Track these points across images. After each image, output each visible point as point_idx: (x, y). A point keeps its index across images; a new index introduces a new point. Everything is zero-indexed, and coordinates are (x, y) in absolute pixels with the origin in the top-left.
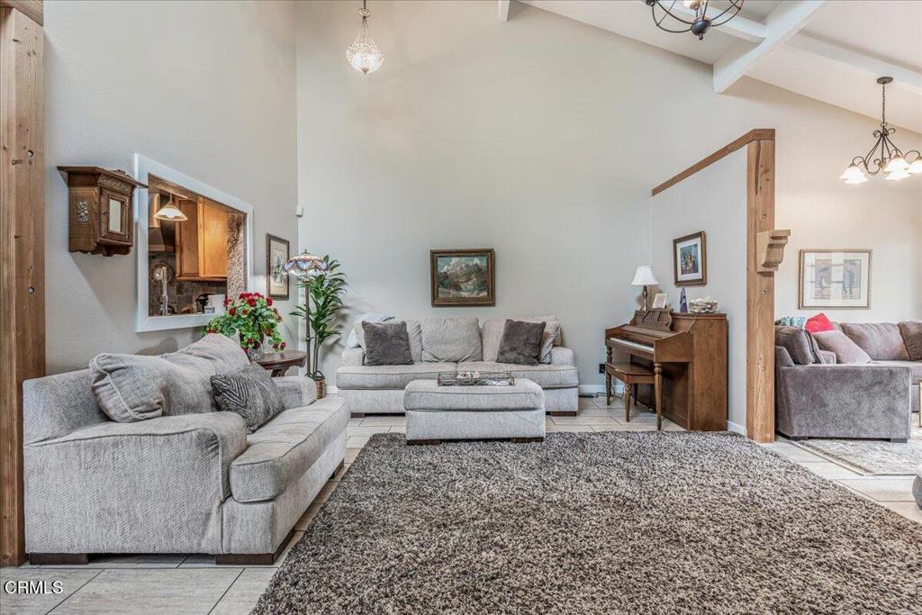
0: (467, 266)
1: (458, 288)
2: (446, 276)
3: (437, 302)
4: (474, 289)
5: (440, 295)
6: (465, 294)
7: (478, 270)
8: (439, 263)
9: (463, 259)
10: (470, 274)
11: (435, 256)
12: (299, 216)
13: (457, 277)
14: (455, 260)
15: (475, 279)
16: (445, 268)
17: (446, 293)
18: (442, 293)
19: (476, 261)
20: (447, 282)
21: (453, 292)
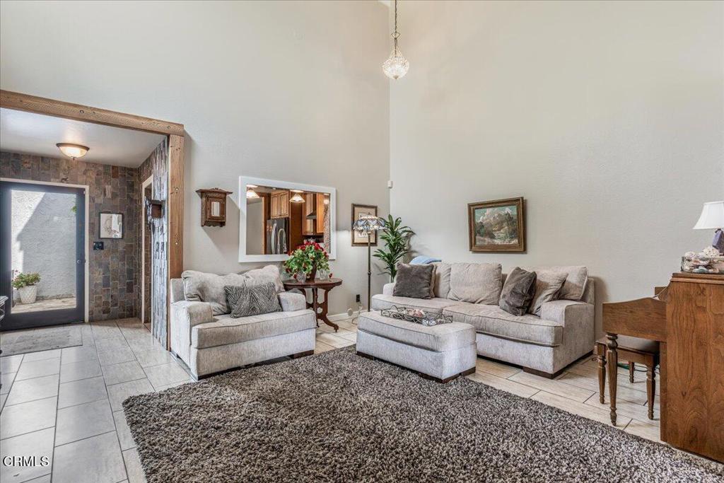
0: (500, 215)
1: (492, 237)
2: (482, 226)
3: (474, 247)
4: (505, 238)
5: (478, 243)
6: (497, 242)
7: (509, 218)
8: (476, 214)
9: (496, 209)
10: (502, 222)
11: (473, 208)
12: (391, 188)
13: (492, 226)
14: (489, 211)
15: (506, 228)
16: (481, 218)
17: (482, 240)
18: (480, 240)
19: (508, 210)
20: (482, 231)
21: (488, 240)
